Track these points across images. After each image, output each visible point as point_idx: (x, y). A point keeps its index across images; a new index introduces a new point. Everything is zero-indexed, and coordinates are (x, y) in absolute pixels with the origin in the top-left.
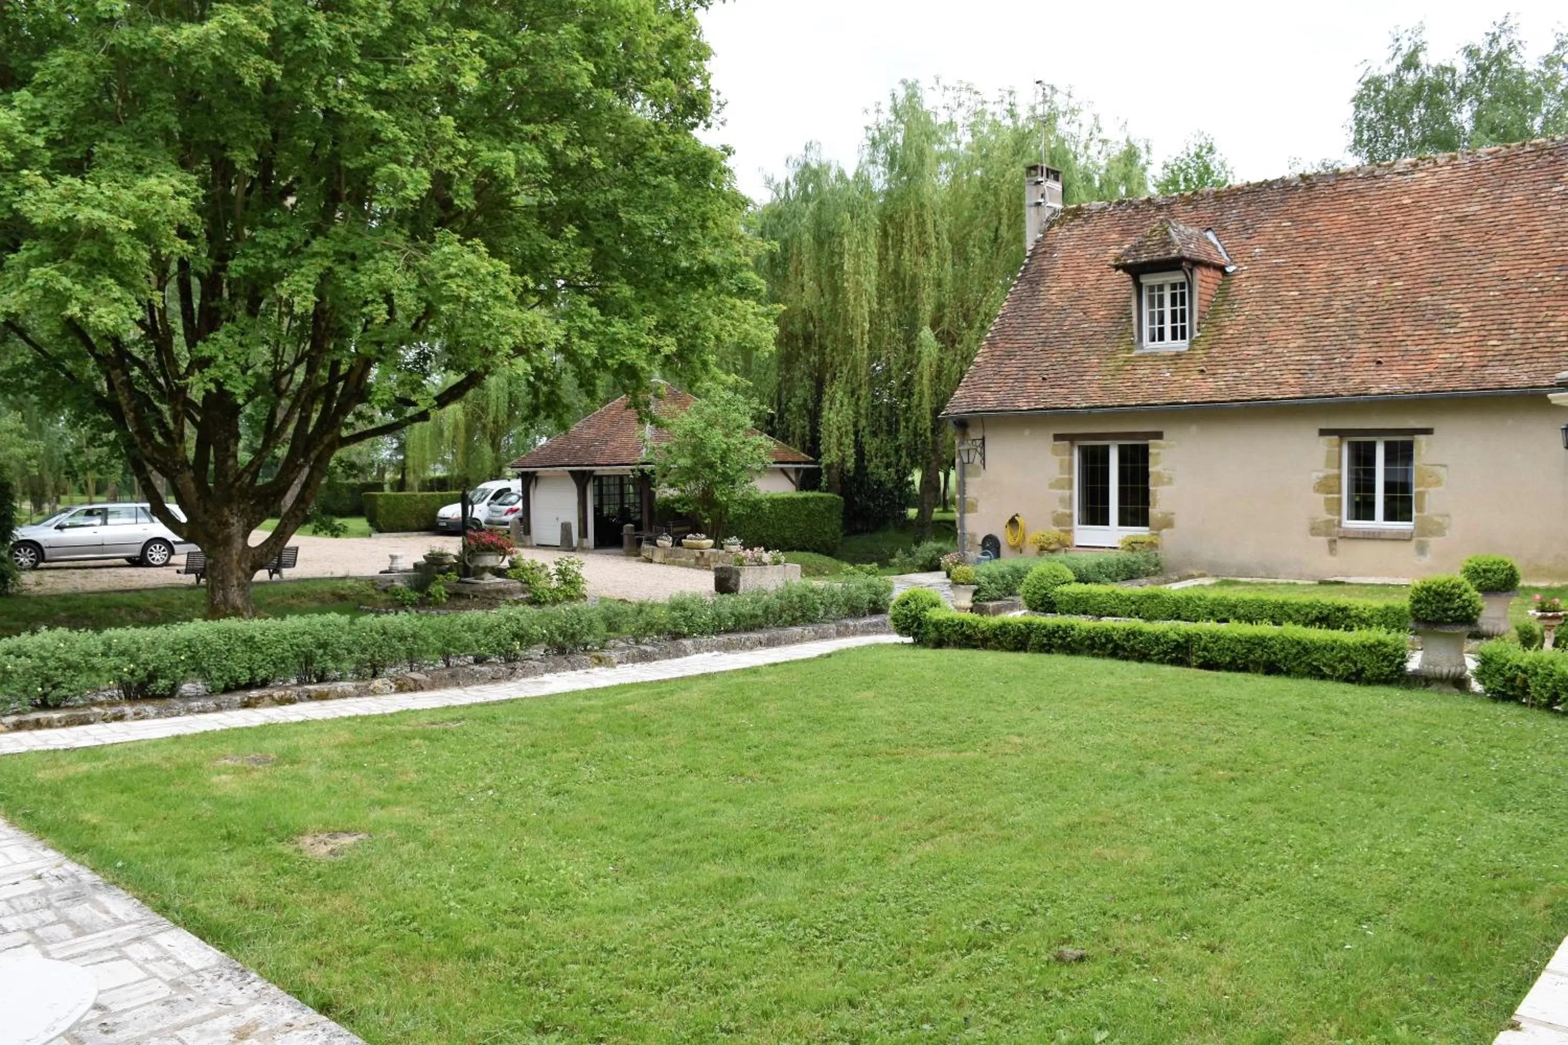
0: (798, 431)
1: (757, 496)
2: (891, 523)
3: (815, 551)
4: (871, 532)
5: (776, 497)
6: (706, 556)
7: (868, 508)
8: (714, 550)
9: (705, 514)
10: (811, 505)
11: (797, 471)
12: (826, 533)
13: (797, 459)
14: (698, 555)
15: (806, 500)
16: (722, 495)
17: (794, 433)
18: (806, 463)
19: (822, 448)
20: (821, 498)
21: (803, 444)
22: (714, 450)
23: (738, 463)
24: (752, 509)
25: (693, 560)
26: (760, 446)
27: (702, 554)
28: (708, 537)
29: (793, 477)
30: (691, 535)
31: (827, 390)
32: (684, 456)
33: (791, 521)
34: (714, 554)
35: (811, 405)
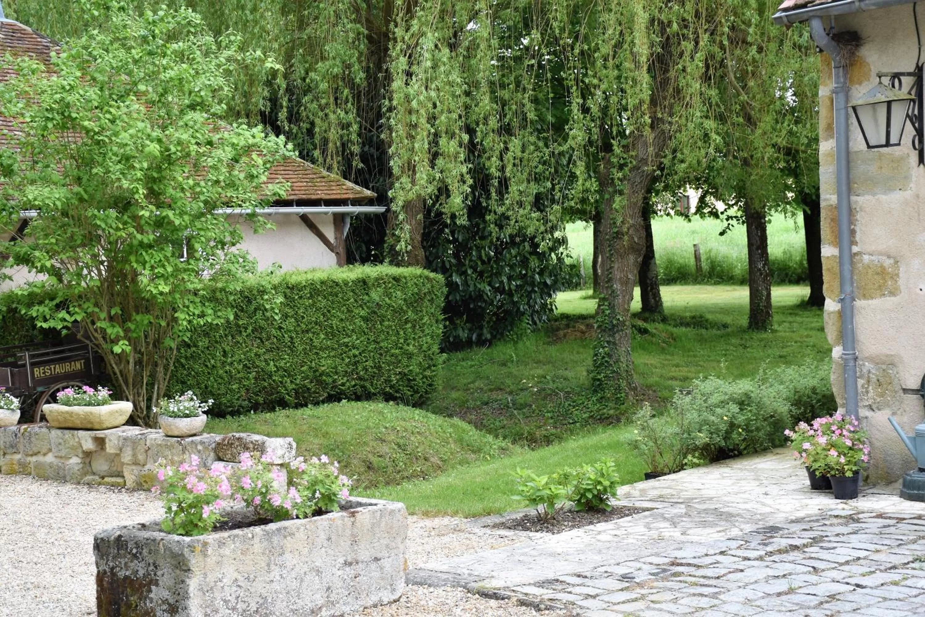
0: (333, 135)
1: (251, 280)
2: (526, 323)
3: (388, 398)
4: (489, 343)
5: (294, 280)
6: (110, 448)
7: (480, 295)
8: (134, 431)
9: (113, 331)
10: (375, 295)
11: (339, 219)
12: (410, 356)
13: (336, 194)
14: (89, 445)
15: (363, 283)
16: (154, 278)
17: (325, 141)
18: (356, 202)
19: (395, 164)
20: (396, 279)
21: (347, 161)
22: (126, 159)
23: (195, 196)
24: (240, 309)
25: (75, 461)
26: (248, 149)
27: (101, 442)
28: (117, 396)
29: (330, 234)
30: (70, 392)
31: (399, 32)
32: (47, 181)
33: (332, 334)
34: (134, 442)
35: (360, 77)
